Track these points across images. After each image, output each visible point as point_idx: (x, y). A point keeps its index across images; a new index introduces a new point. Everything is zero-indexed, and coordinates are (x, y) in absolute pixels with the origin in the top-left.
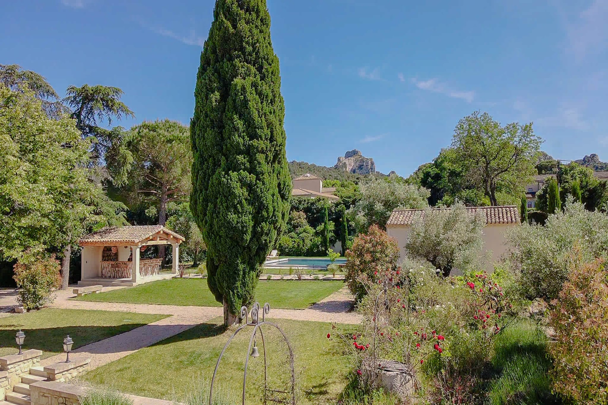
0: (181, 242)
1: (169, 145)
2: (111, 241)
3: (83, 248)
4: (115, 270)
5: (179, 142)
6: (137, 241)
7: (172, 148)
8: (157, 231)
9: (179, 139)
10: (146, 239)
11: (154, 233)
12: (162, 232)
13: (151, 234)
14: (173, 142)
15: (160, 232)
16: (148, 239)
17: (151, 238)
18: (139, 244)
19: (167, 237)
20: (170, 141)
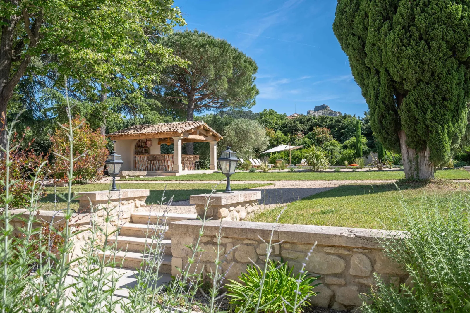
0: (219, 140)
1: (202, 49)
2: (149, 133)
3: (115, 142)
4: (151, 163)
5: (212, 46)
6: (180, 131)
7: (206, 51)
8: (198, 125)
9: (213, 44)
10: (188, 131)
11: (196, 126)
12: (202, 127)
13: (193, 127)
14: (206, 47)
15: (200, 126)
16: (189, 132)
17: (193, 130)
18: (182, 135)
19: (207, 134)
20: (203, 46)
